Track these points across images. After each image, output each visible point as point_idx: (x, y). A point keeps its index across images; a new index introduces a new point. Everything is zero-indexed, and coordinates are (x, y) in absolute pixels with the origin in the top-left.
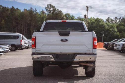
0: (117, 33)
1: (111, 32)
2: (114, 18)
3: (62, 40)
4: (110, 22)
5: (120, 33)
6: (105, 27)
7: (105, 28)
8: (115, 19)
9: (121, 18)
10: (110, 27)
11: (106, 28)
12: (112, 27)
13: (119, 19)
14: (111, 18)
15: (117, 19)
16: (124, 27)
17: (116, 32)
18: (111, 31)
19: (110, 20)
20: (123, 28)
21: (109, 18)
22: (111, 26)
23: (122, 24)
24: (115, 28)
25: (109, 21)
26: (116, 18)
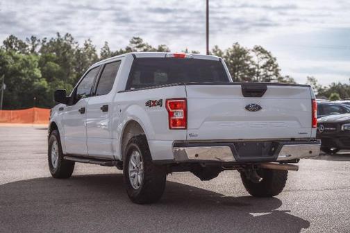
0: (40, 81)
1: (24, 78)
2: (28, 40)
3: (247, 108)
4: (16, 50)
5: (48, 81)
6: (7, 63)
7: (7, 66)
8: (31, 42)
9: (48, 41)
10: (22, 65)
11: (11, 66)
12: (26, 64)
13: (41, 42)
14: (19, 39)
15: (36, 42)
16: (58, 66)
17: (39, 79)
18: (23, 75)
19: (16, 44)
20: (56, 67)
21: (12, 37)
22: (24, 62)
23: (53, 58)
24: (35, 67)
25: (14, 46)
26: (33, 38)
